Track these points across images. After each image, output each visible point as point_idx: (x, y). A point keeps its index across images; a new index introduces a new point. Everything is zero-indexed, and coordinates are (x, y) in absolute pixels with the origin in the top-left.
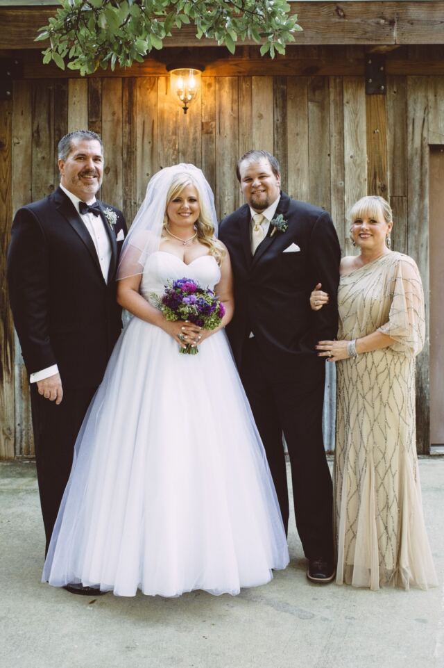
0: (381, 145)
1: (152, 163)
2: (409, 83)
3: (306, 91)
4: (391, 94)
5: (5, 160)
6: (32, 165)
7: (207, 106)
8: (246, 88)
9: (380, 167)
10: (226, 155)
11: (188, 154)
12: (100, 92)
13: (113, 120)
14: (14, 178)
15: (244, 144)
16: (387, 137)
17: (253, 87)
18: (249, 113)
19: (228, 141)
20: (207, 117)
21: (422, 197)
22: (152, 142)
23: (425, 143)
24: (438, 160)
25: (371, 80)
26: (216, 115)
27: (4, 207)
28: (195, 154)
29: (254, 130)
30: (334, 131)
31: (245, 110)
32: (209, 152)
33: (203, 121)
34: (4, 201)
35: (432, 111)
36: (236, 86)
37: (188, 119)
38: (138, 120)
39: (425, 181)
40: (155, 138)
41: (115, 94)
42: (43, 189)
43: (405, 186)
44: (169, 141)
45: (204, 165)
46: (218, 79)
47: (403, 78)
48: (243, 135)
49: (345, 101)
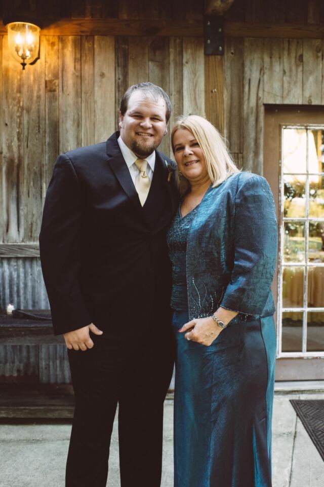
0: (218, 104)
2: (246, 44)
3: (147, 51)
4: (228, 56)
7: (50, 65)
8: (89, 47)
9: (217, 125)
10: (69, 112)
11: (32, 111)
15: (87, 102)
16: (224, 96)
17: (95, 46)
18: (91, 72)
19: (71, 99)
20: (50, 76)
21: (256, 154)
23: (260, 103)
24: (273, 120)
25: (209, 41)
26: (59, 73)
28: (39, 111)
29: (96, 88)
30: (173, 90)
32: (52, 110)
33: (47, 79)
35: (267, 72)
36: (79, 45)
37: (32, 78)
39: (259, 138)
43: (240, 143)
44: (14, 99)
45: (47, 122)
46: (61, 39)
47: (240, 40)
48: (86, 93)
49: (184, 61)
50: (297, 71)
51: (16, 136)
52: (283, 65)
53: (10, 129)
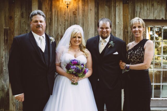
0: (127, 19)
1: (58, 24)
2: (136, 0)
3: (105, 2)
4: (130, 4)
5: (13, 22)
6: (21, 24)
7: (74, 6)
8: (87, 1)
9: (127, 26)
10: (80, 21)
11: (69, 21)
12: (42, 1)
13: (46, 10)
14: (15, 27)
15: (86, 18)
18: (87, 9)
19: (81, 17)
20: (74, 10)
22: (58, 17)
26: (77, 9)
27: (12, 36)
28: (71, 21)
29: (89, 14)
30: (113, 15)
31: (86, 8)
32: (75, 21)
33: (73, 11)
34: (12, 34)
35: (142, 9)
36: (83, 0)
37: (69, 10)
38: (53, 10)
40: (59, 16)
41: (47, 2)
42: (24, 31)
44: (63, 17)
45: (73, 24)
48: (85, 15)
49: (116, 6)
50: (152, 9)
51: (63, 28)
52: (147, 7)
53: (62, 26)
